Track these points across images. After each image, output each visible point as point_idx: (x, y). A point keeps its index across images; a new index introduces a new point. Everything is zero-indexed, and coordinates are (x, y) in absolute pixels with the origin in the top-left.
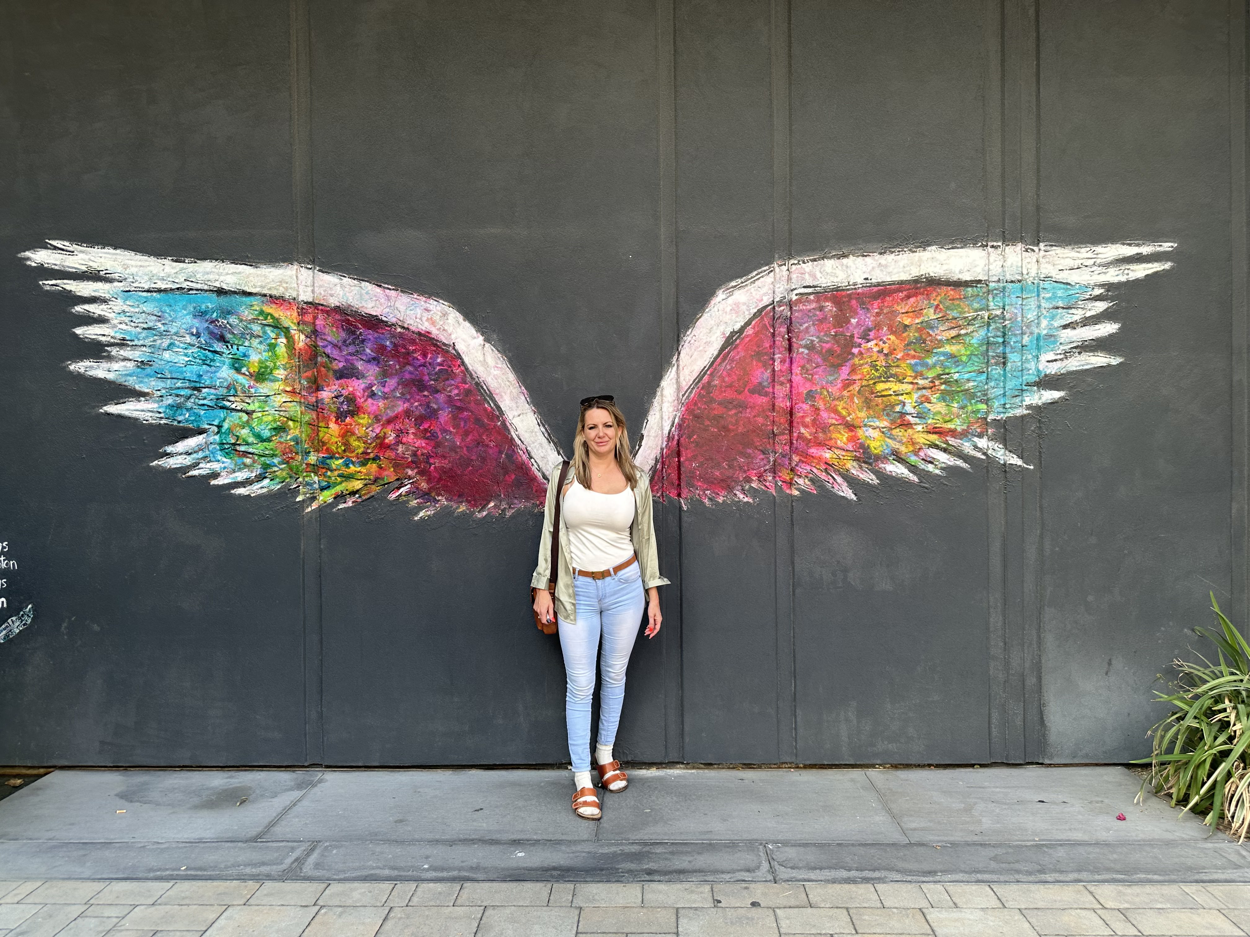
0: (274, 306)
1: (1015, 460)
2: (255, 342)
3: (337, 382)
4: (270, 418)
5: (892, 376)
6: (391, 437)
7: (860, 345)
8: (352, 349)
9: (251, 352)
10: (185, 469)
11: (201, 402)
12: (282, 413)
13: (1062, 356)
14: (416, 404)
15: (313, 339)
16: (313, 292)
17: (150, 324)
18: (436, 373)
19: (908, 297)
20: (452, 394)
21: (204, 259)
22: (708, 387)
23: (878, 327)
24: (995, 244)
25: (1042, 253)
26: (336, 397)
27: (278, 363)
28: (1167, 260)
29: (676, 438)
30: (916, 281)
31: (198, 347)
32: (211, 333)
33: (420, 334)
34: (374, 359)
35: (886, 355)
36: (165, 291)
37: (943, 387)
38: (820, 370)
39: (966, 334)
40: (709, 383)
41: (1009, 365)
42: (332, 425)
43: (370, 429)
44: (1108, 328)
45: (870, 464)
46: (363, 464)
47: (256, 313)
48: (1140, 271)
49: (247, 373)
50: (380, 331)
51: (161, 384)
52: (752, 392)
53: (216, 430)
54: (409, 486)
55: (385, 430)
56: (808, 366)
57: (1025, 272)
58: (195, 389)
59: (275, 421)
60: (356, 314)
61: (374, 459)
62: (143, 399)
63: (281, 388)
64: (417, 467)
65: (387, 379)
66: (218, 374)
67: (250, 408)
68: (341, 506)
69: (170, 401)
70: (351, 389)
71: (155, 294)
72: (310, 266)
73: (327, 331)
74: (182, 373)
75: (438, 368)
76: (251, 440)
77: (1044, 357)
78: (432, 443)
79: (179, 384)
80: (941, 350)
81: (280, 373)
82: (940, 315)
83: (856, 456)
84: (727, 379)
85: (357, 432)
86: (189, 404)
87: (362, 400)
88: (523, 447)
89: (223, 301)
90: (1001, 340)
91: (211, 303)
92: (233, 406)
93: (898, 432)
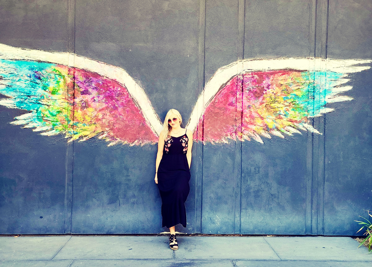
0: (59, 67)
1: (316, 131)
2: (52, 80)
3: (81, 96)
4: (56, 108)
5: (276, 101)
6: (100, 116)
7: (266, 90)
8: (87, 84)
9: (50, 84)
10: (23, 126)
11: (30, 101)
12: (61, 106)
13: (333, 97)
14: (110, 105)
15: (73, 80)
16: (74, 63)
17: (12, 72)
18: (118, 94)
19: (282, 75)
20: (123, 102)
21: (34, 49)
22: (214, 103)
23: (272, 84)
24: (312, 58)
25: (327, 61)
26: (81, 101)
27: (60, 88)
28: (369, 66)
29: (202, 120)
30: (286, 69)
31: (30, 81)
32: (36, 76)
33: (112, 80)
34: (95, 88)
35: (275, 94)
36: (18, 60)
37: (293, 106)
38: (252, 98)
39: (301, 88)
40: (214, 101)
41: (315, 99)
42: (79, 111)
43: (93, 113)
44: (349, 88)
45: (268, 131)
46: (90, 125)
47: (53, 70)
48: (360, 69)
49: (48, 91)
50: (98, 78)
51: (15, 94)
52: (229, 105)
53: (36, 111)
54: (107, 134)
55: (98, 114)
56: (248, 97)
57: (321, 68)
58: (28, 96)
59: (58, 109)
60: (89, 72)
61: (94, 124)
62: (8, 99)
63: (61, 97)
64: (110, 127)
65: (100, 96)
66: (37, 91)
67: (49, 104)
68: (81, 140)
69: (18, 100)
70: (86, 98)
71: (14, 61)
72: (73, 54)
73: (79, 77)
74: (23, 90)
75: (119, 92)
76: (49, 115)
77: (327, 97)
78: (116, 119)
79: (22, 94)
80: (293, 93)
81: (61, 92)
82: (293, 81)
83: (264, 128)
84: (220, 100)
85: (88, 114)
86: (26, 102)
87: (91, 102)
88: (148, 121)
89: (40, 64)
90: (313, 91)
91: (36, 65)
92: (43, 103)
93: (278, 121)
